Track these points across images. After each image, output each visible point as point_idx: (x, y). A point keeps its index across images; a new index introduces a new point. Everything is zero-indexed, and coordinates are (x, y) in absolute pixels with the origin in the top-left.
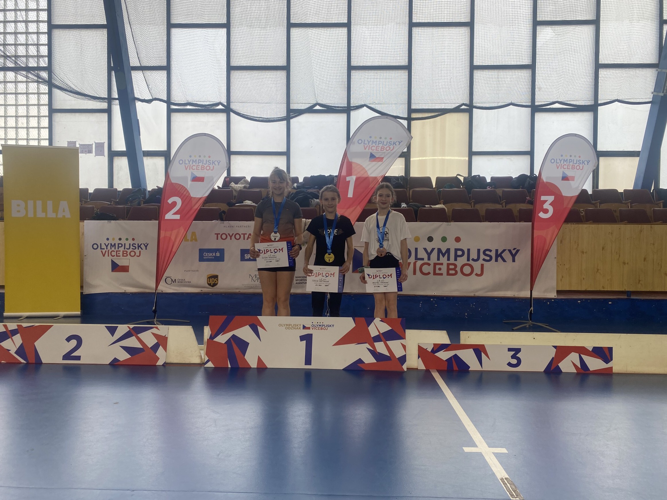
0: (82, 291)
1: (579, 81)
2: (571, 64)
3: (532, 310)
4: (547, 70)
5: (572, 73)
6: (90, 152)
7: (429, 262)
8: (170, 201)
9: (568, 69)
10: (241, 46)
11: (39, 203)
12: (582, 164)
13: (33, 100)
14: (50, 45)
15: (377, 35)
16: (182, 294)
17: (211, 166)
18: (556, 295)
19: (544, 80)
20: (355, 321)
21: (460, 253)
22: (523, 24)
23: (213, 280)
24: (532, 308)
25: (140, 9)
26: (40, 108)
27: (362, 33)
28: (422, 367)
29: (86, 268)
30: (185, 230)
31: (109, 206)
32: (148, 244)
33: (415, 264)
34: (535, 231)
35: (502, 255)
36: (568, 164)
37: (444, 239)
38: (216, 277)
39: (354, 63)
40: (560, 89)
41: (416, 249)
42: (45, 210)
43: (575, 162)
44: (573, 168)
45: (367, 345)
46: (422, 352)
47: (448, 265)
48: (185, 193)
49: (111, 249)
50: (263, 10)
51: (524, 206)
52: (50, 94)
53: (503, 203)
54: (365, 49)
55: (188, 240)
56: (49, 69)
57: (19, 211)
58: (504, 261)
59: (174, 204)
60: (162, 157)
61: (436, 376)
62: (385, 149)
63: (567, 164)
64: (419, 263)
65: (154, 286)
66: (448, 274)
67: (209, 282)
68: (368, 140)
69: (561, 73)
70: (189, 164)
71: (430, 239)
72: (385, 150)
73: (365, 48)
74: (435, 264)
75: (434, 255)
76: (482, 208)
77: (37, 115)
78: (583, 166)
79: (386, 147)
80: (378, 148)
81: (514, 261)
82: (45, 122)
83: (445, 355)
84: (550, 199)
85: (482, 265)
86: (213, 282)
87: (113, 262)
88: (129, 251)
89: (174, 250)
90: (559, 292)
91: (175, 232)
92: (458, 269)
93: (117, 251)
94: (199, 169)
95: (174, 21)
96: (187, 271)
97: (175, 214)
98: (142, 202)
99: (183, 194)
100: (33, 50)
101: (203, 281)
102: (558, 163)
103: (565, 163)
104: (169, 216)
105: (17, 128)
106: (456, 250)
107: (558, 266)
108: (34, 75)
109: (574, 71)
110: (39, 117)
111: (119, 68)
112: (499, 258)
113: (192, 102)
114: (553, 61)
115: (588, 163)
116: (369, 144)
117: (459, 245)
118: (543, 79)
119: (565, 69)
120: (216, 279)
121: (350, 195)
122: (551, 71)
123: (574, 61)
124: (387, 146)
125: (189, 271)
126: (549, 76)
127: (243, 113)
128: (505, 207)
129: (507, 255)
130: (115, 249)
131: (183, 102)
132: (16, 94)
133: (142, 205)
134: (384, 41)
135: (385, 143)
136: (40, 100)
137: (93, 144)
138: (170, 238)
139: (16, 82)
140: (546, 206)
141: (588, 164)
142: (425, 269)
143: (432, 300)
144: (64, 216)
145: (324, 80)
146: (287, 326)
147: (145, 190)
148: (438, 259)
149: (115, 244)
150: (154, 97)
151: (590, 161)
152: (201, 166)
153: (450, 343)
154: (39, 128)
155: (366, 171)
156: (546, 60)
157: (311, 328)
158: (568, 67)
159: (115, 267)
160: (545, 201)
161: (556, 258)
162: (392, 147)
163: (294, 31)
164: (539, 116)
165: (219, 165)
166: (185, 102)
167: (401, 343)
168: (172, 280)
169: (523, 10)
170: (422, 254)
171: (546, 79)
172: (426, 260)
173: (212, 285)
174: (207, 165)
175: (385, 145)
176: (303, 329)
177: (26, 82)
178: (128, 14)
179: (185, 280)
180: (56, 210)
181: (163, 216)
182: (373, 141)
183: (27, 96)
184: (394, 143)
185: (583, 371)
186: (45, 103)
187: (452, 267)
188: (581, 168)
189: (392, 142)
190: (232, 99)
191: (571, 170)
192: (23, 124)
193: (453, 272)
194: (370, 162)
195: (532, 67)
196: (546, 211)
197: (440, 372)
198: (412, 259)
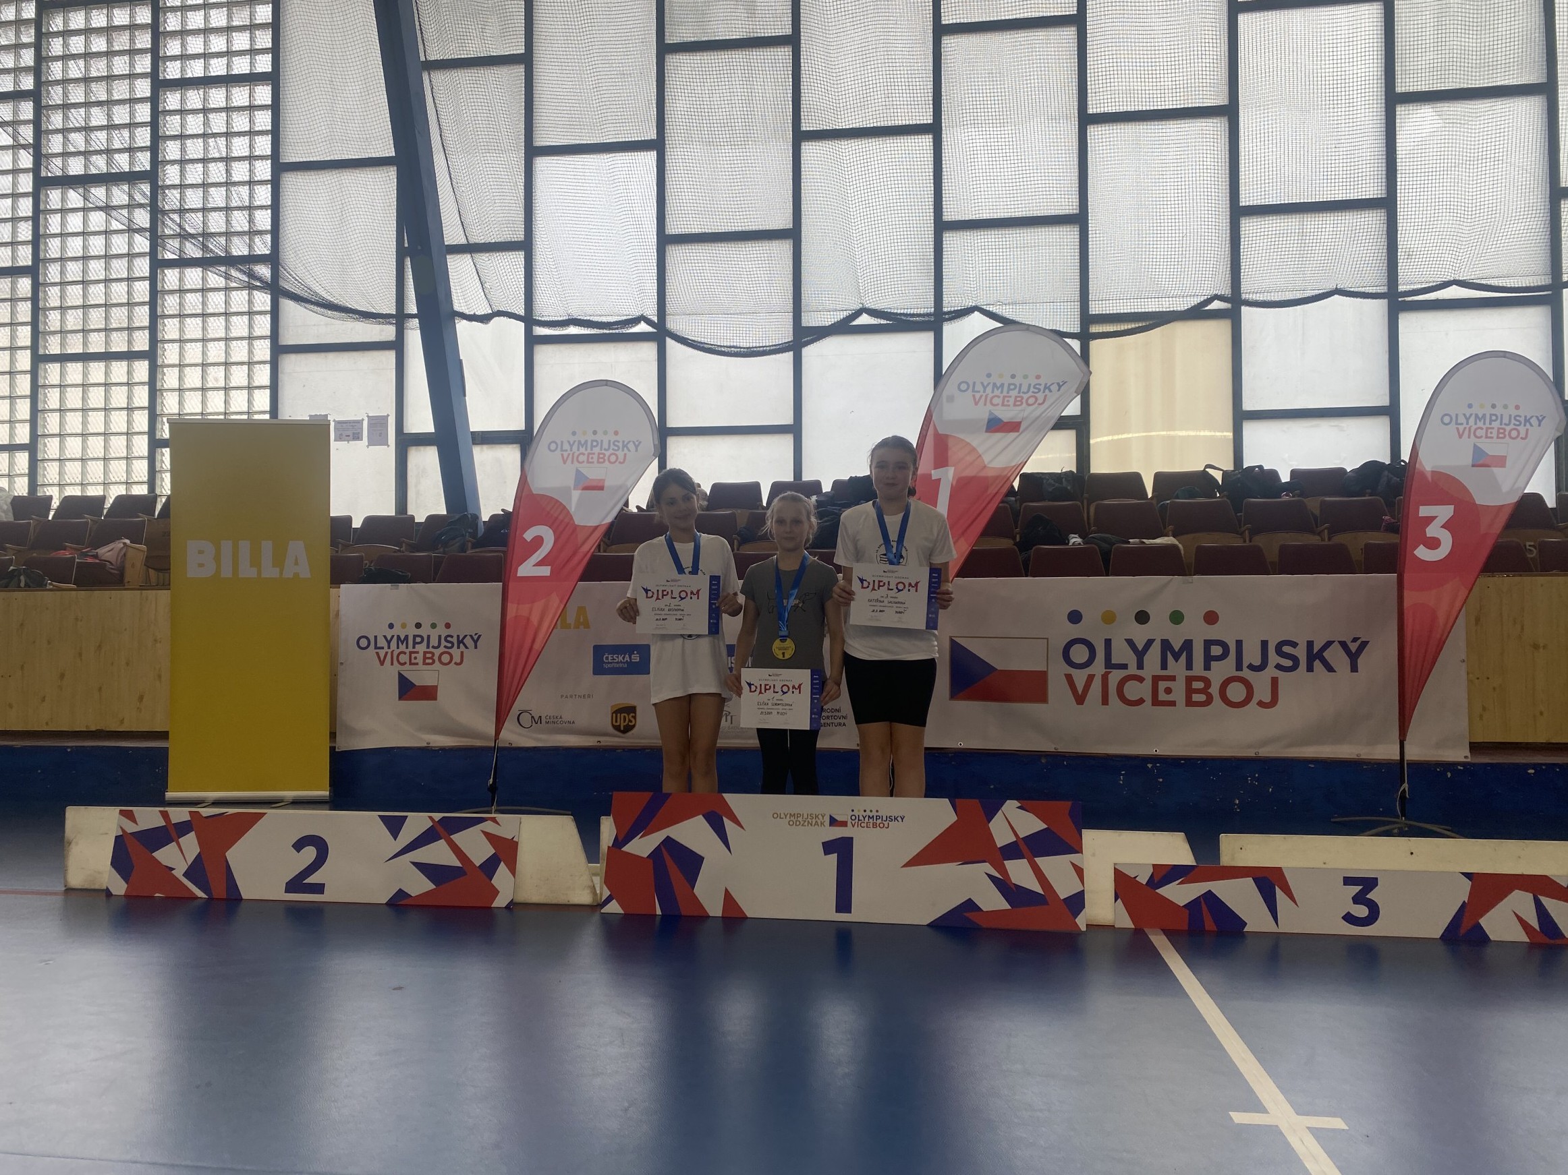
0: (333, 745)
1: (1510, 230)
2: (1487, 187)
3: (1407, 789)
4: (1425, 205)
5: (1490, 209)
6: (357, 437)
7: (1139, 673)
8: (529, 535)
9: (1478, 200)
10: (689, 186)
11: (245, 546)
12: (1525, 425)
13: (239, 326)
14: (275, 207)
15: (1003, 144)
16: (556, 750)
17: (620, 454)
18: (1469, 754)
19: (1419, 231)
20: (958, 809)
21: (1216, 650)
22: (1359, 99)
23: (625, 716)
24: (1406, 786)
25: (465, 115)
26: (252, 345)
27: (967, 142)
28: (1126, 922)
29: (342, 691)
30: (561, 602)
31: (395, 554)
32: (480, 636)
33: (1105, 678)
34: (1406, 593)
35: (1325, 654)
36: (1488, 425)
37: (1177, 617)
38: (631, 710)
39: (949, 215)
40: (1462, 251)
41: (1108, 643)
42: (256, 562)
43: (1506, 420)
44: (1501, 436)
45: (987, 867)
46: (1124, 884)
47: (1189, 680)
48: (561, 517)
49: (398, 648)
50: (737, 102)
51: (1377, 538)
52: (275, 313)
53: (1323, 531)
54: (974, 179)
55: (567, 626)
56: (273, 259)
57: (201, 565)
58: (1330, 669)
59: (538, 541)
60: (515, 446)
61: (1160, 941)
62: (1024, 401)
63: (1484, 427)
64: (1116, 676)
65: (491, 730)
66: (1190, 703)
67: (616, 722)
68: (982, 383)
69: (1463, 212)
70: (571, 450)
71: (1142, 617)
72: (1024, 404)
73: (974, 175)
74: (1156, 679)
75: (1153, 657)
76: (1271, 544)
77: (246, 360)
78: (1527, 430)
79: (1025, 396)
80: (1006, 399)
81: (1354, 668)
82: (263, 375)
83: (1180, 894)
84: (1444, 512)
85: (1275, 682)
86: (625, 721)
87: (402, 678)
88: (437, 652)
89: (537, 646)
90: (1475, 747)
91: (538, 606)
92: (1214, 690)
93: (411, 653)
94: (593, 462)
95: (541, 141)
96: (567, 697)
97: (539, 564)
98: (470, 544)
99: (557, 518)
100: (240, 221)
101: (604, 721)
102: (1462, 424)
103: (1480, 424)
104: (527, 569)
105: (203, 389)
106: (1208, 644)
107: (1470, 681)
108: (245, 273)
109: (1494, 205)
110: (250, 364)
111: (419, 248)
112: (1317, 663)
113: (579, 317)
114: (1441, 184)
115: (1540, 422)
116: (984, 392)
117: (1214, 632)
118: (1416, 228)
119: (1470, 201)
120: (632, 714)
122: (1437, 208)
123: (1495, 182)
124: (1030, 394)
125: (571, 697)
126: (1432, 219)
127: (693, 338)
128: (1329, 539)
129: (1336, 656)
130: (407, 648)
131: (561, 319)
132: (204, 315)
133: (469, 552)
134: (1019, 157)
135: (1024, 389)
136: (253, 328)
137: (363, 420)
138: (528, 619)
139: (204, 291)
140: (1432, 531)
141: (1539, 425)
142: (1133, 690)
143: (1150, 766)
144: (296, 575)
145: (880, 254)
146: (793, 818)
147: (476, 517)
148: (1164, 666)
149: (407, 637)
150: (496, 309)
151: (1544, 417)
152: (596, 455)
153: (1195, 864)
154: (250, 388)
155: (980, 456)
156: (1423, 182)
157: (849, 824)
158: (1478, 196)
159: (407, 690)
160: (1430, 520)
161: (1464, 661)
162: (1040, 396)
163: (810, 150)
164: (1407, 322)
165: (637, 450)
166: (565, 318)
167: (1073, 864)
168: (532, 717)
169: (1359, 67)
170: (1122, 653)
171: (1423, 227)
172: (1133, 670)
173: (622, 729)
174: (611, 451)
175: (1023, 393)
176: (831, 824)
177: (227, 289)
178: (440, 128)
179: (561, 718)
180: (279, 561)
181: (513, 568)
182: (995, 384)
183: (227, 321)
184: (1047, 388)
185: (1544, 939)
186: (264, 334)
187: (1198, 685)
188: (1523, 434)
189: (1040, 385)
190: (670, 308)
191: (1495, 440)
192: (216, 380)
193: (1201, 698)
194: (988, 434)
195: (1387, 204)
196: (1434, 544)
197: (1170, 934)
198: (1098, 667)
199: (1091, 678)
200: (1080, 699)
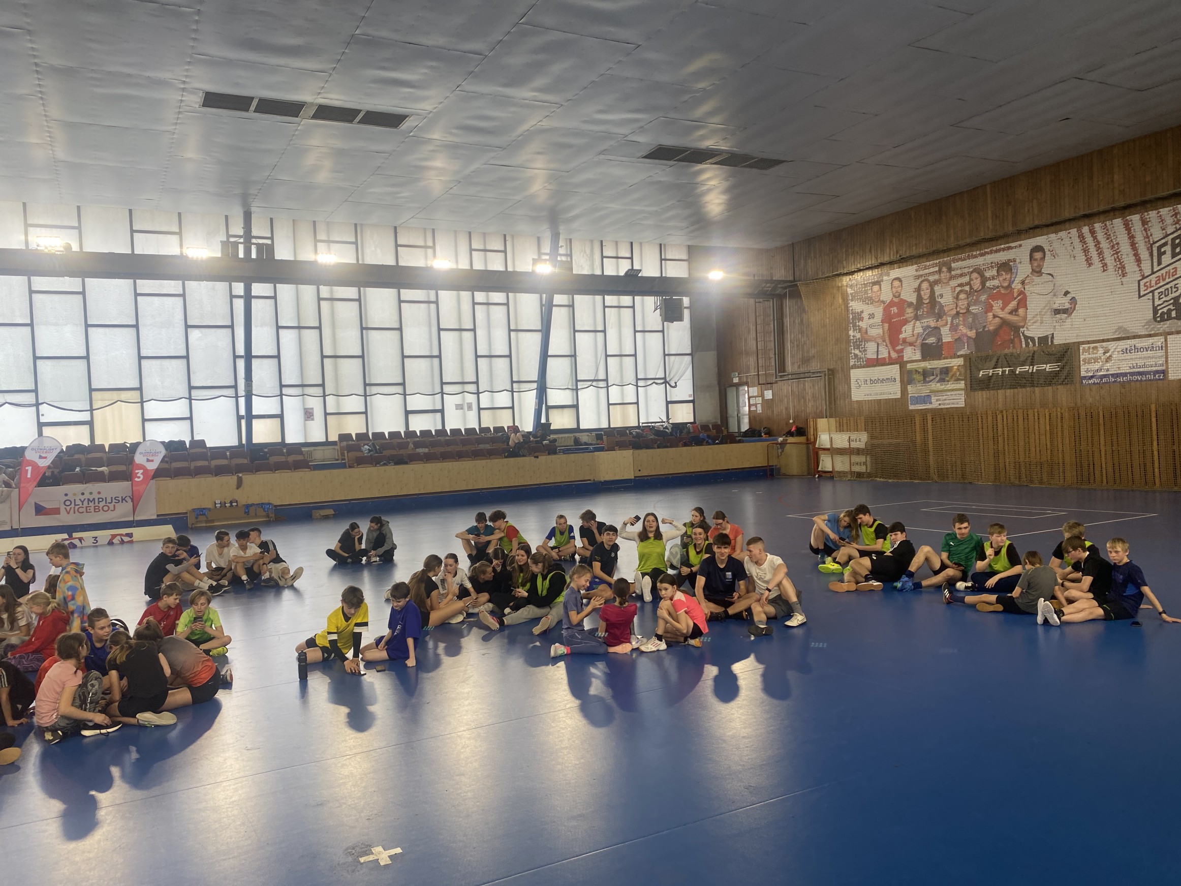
7: (83, 506)
21: (101, 500)
22: (177, 327)
33: (74, 508)
34: (134, 486)
35: (125, 499)
37: (91, 493)
39: (38, 356)
41: (75, 500)
47: (95, 507)
58: (127, 502)
64: (77, 507)
66: (95, 512)
71: (83, 494)
72: (48, 453)
74: (87, 507)
75: (86, 502)
84: (141, 471)
85: (114, 505)
90: (158, 516)
92: (101, 508)
102: (144, 454)
106: (99, 498)
112: (124, 501)
117: (100, 496)
121: (29, 476)
124: (50, 450)
129: (128, 499)
140: (138, 475)
142: (81, 510)
143: (85, 526)
148: (88, 504)
151: (161, 452)
155: (38, 465)
160: (138, 473)
170: (78, 502)
172: (81, 506)
182: (40, 449)
184: (53, 449)
187: (97, 508)
193: (98, 510)
194: (40, 459)
195: (187, 357)
196: (139, 477)
198: (73, 505)
199: (71, 508)
200: (68, 513)
